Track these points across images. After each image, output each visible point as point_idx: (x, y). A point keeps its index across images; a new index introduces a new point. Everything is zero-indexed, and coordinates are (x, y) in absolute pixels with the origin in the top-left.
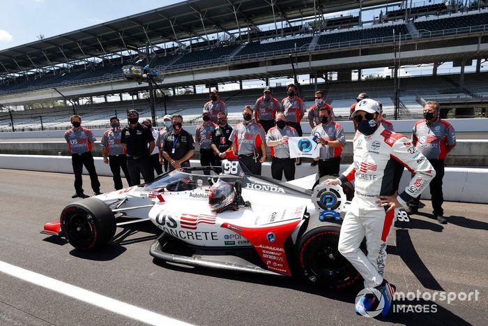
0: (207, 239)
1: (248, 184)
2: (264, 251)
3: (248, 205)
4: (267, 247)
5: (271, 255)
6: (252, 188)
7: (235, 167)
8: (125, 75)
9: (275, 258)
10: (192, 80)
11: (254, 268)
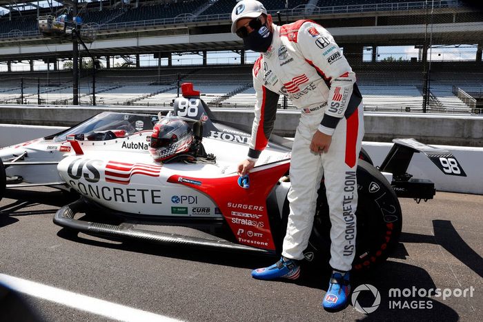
0: (144, 202)
1: (213, 132)
2: (234, 213)
3: (211, 159)
4: (240, 206)
5: (245, 218)
6: (219, 138)
7: (195, 107)
8: (41, 29)
9: (250, 223)
10: (136, 45)
11: (216, 241)
